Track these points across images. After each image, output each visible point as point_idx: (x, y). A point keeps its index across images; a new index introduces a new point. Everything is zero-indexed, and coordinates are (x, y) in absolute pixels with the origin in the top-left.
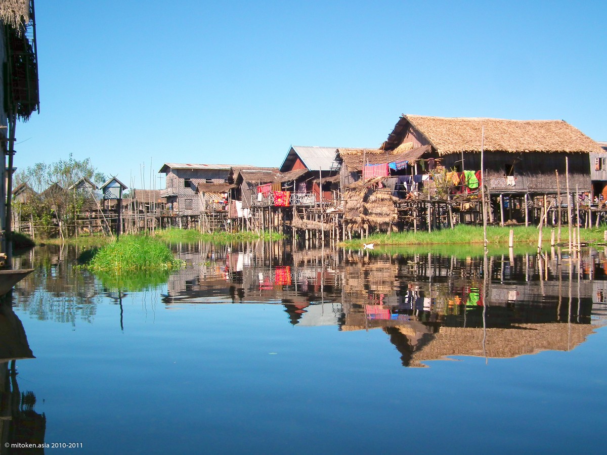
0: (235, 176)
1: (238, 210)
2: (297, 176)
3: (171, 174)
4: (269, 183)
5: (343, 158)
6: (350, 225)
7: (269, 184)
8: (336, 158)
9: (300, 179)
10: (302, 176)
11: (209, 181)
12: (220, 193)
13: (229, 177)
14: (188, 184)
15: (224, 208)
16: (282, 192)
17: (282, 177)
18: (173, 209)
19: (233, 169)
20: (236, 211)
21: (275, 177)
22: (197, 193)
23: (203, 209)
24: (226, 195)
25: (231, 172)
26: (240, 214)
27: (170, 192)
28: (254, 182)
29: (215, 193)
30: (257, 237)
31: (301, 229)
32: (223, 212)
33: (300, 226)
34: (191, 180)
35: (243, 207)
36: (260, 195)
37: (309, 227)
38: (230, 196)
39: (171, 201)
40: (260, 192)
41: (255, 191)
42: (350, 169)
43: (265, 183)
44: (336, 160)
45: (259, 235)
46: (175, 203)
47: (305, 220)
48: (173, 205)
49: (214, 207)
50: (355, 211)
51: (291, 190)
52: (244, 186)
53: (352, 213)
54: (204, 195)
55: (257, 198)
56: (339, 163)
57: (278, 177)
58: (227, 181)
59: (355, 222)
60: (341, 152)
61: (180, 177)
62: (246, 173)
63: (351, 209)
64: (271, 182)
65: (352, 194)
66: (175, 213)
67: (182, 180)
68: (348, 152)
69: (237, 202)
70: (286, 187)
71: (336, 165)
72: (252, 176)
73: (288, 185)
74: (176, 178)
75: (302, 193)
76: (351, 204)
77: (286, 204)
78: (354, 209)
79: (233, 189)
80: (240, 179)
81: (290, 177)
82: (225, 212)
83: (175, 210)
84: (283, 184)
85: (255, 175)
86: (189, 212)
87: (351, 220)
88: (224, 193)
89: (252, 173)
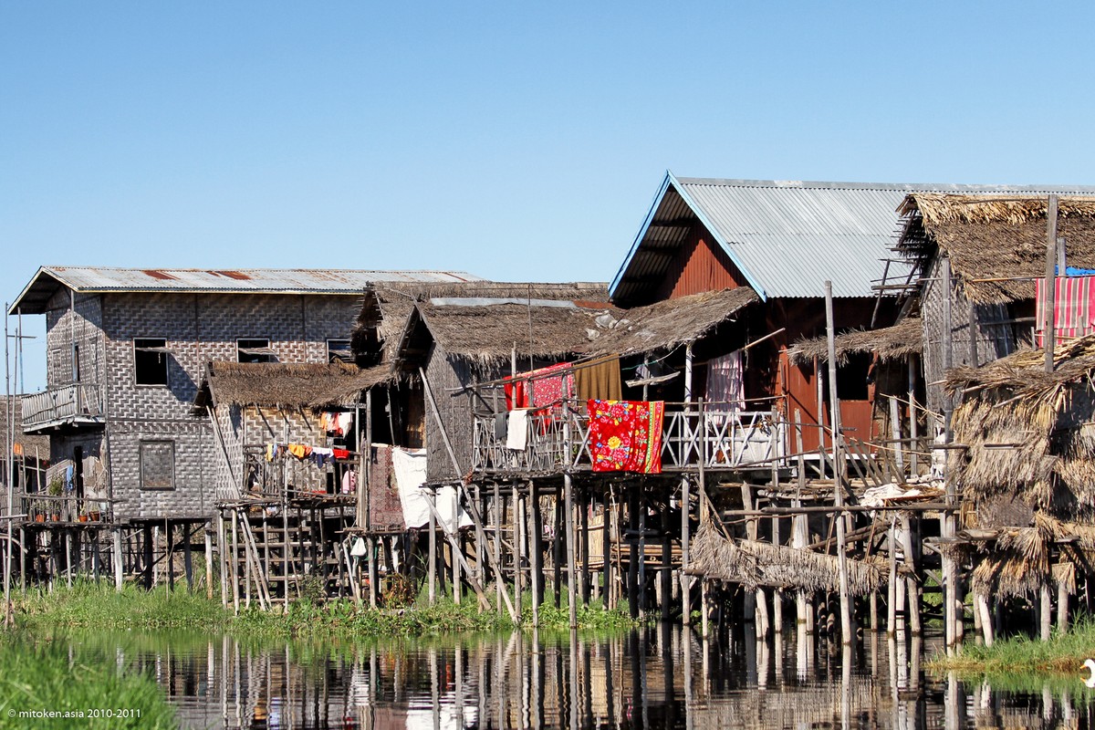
0: (391, 329)
1: (402, 494)
2: (702, 326)
3: (72, 321)
4: (560, 360)
5: (941, 239)
6: (985, 569)
7: (562, 367)
8: (904, 238)
9: (715, 343)
10: (723, 326)
11: (255, 351)
12: (317, 411)
13: (357, 335)
14: (152, 369)
15: (333, 483)
16: (628, 406)
17: (626, 333)
18: (80, 490)
19: (377, 292)
20: (393, 500)
21: (591, 333)
22: (200, 413)
23: (231, 487)
24: (344, 421)
25: (369, 305)
26: (414, 513)
27: (69, 407)
28: (485, 355)
29: (289, 408)
30: (503, 627)
31: (733, 585)
32: (330, 504)
33: (726, 572)
34: (169, 347)
35: (430, 477)
36: (518, 422)
37: (772, 574)
38: (363, 426)
39: (70, 448)
40: (520, 405)
41: (495, 397)
42: (973, 294)
43: (544, 361)
44: (902, 247)
45: (513, 614)
46: (90, 462)
47: (751, 544)
48: (79, 469)
49: (288, 478)
50: (1007, 497)
51: (670, 393)
52: (437, 377)
53: (995, 508)
54: (236, 421)
55: (503, 434)
56: (919, 263)
57: (604, 330)
58: (346, 352)
59: (1012, 553)
60: (928, 210)
61: (112, 335)
62: (448, 312)
63: (990, 491)
64: (570, 357)
65: (993, 417)
66: (89, 508)
67: (126, 351)
68: (964, 209)
69: (398, 453)
70: (646, 379)
71: (902, 273)
72: (475, 327)
73: (654, 371)
74: (95, 340)
75: (727, 407)
76: (988, 464)
77: (649, 464)
78: (1003, 488)
79: (378, 392)
80: (418, 344)
81: (665, 332)
82: (340, 504)
83: (89, 492)
84: (629, 365)
85: (489, 320)
86: (159, 505)
87: (991, 543)
88: (335, 409)
89: (479, 313)
